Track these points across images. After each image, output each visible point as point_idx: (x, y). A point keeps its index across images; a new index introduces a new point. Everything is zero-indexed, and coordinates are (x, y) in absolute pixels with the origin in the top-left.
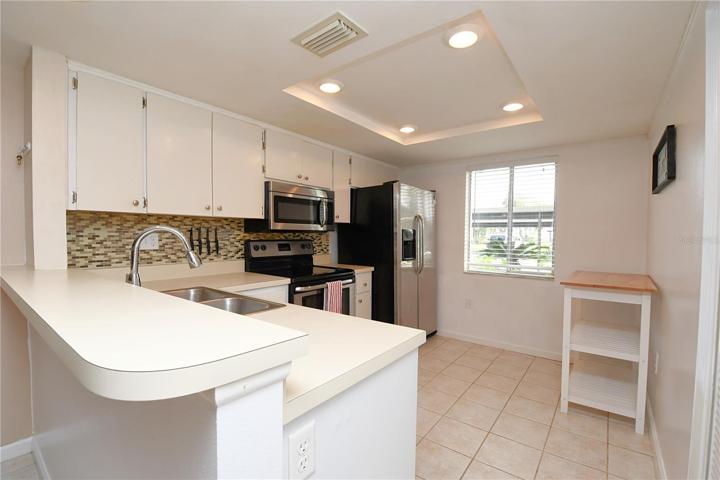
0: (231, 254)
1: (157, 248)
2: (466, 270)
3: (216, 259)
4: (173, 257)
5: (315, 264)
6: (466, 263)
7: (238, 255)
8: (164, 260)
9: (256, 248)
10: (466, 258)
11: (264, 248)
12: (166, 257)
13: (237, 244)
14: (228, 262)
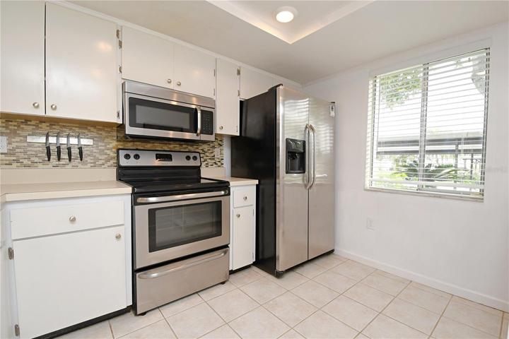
0: (101, 162)
1: (6, 152)
2: (367, 185)
3: (80, 166)
4: (26, 162)
5: (202, 176)
6: (368, 179)
7: (109, 164)
8: (15, 165)
9: (127, 157)
10: (368, 174)
11: (137, 157)
12: (17, 161)
13: (108, 152)
14: (97, 170)
